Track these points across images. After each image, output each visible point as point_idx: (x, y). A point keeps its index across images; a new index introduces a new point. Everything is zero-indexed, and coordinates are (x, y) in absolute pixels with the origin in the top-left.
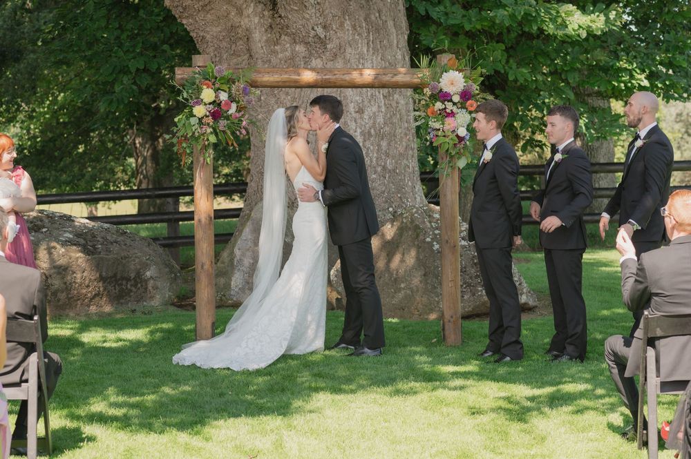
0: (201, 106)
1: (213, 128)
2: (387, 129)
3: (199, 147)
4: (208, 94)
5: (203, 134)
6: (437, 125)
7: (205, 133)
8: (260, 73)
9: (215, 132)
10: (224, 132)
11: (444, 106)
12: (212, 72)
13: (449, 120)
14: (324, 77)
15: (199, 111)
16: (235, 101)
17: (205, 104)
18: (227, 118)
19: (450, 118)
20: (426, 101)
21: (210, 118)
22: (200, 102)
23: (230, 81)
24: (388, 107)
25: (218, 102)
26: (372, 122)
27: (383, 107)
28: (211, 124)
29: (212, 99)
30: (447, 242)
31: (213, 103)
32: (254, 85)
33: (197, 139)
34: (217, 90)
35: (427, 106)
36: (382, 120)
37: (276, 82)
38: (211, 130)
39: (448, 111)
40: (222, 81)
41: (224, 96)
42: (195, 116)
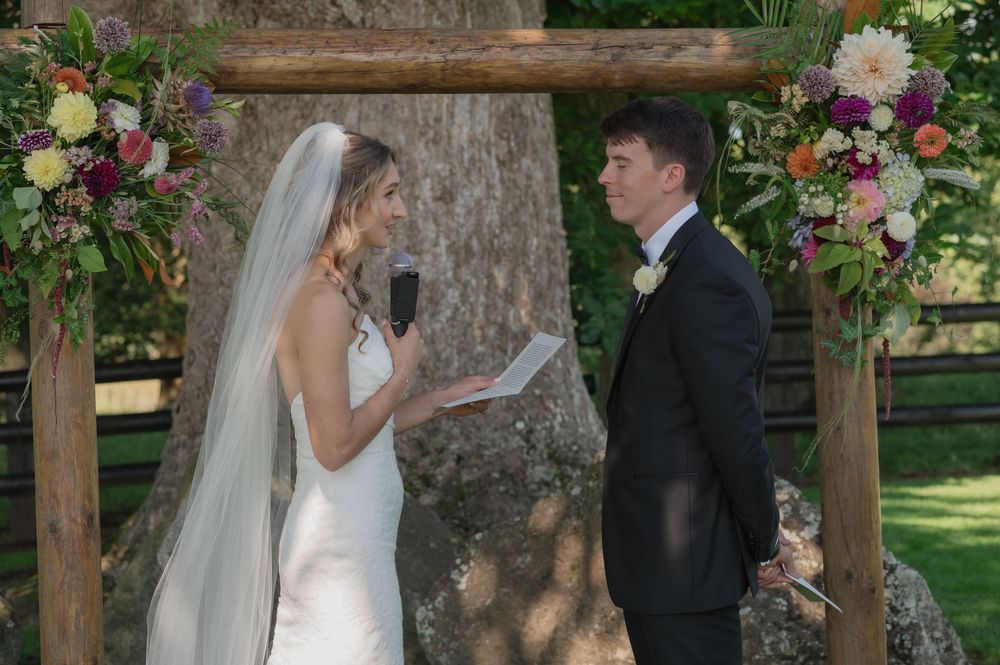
0: (51, 150)
1: (93, 226)
2: (507, 237)
3: (46, 289)
4: (72, 113)
5: (58, 246)
6: (823, 206)
7: (66, 240)
8: (243, 44)
9: (99, 237)
10: (129, 237)
11: (849, 142)
12: (87, 38)
13: (860, 189)
14: (451, 57)
15: (45, 167)
16: (166, 137)
17: (65, 145)
18: (140, 190)
19: (865, 182)
20: (788, 126)
21: (83, 189)
22: (45, 138)
23: (146, 70)
24: (509, 185)
25: (106, 136)
26: (473, 221)
27: (499, 187)
28: (86, 209)
29: (88, 127)
30: (849, 576)
31: (90, 141)
32: (226, 83)
33: (38, 262)
34: (103, 99)
35: (790, 142)
36: (496, 218)
37: (298, 73)
38: (86, 229)
39: (863, 158)
40: (121, 70)
41: (126, 119)
42: (32, 184)
